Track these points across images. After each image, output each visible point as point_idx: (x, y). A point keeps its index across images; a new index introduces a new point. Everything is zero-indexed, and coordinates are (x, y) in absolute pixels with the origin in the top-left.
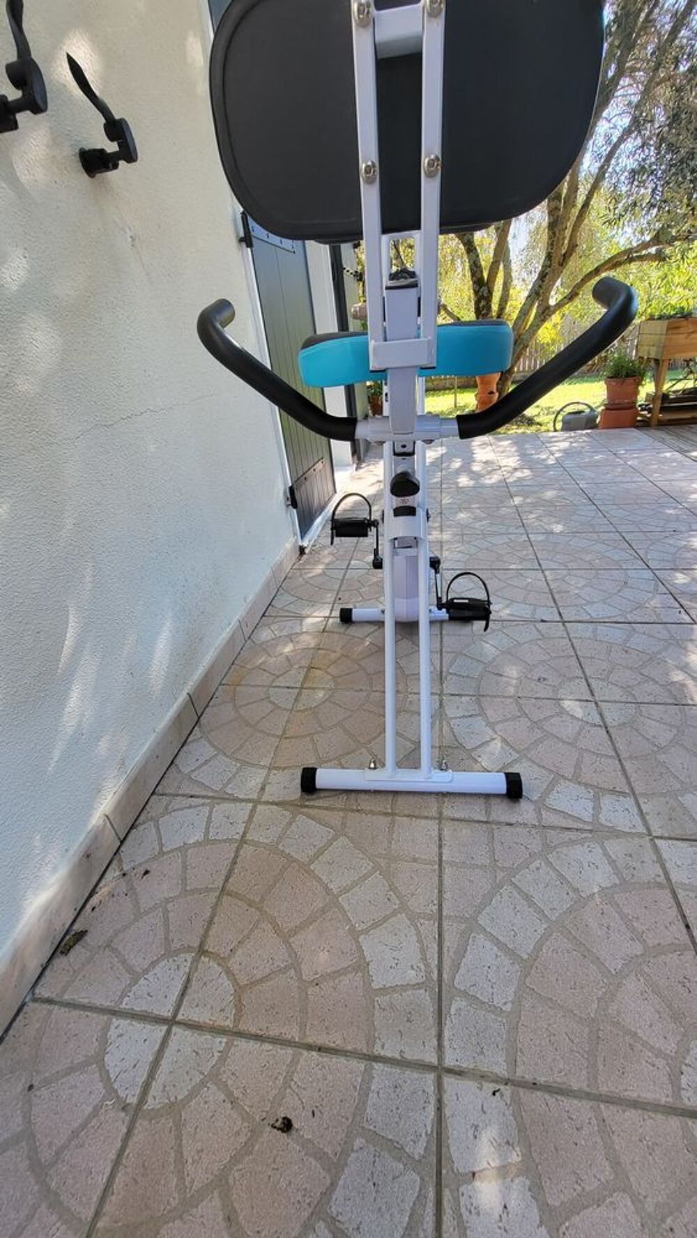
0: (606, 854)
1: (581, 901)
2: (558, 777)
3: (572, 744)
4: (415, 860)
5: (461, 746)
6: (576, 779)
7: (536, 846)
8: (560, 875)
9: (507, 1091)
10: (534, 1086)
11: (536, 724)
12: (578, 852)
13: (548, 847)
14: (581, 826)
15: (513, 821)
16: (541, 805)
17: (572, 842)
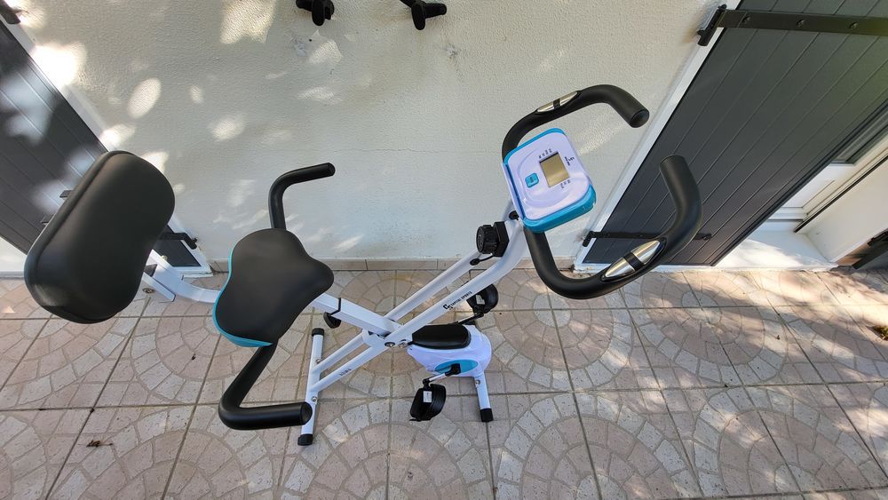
0: (264, 491)
1: (243, 470)
2: (317, 472)
3: (342, 487)
4: (274, 390)
5: (344, 411)
6: (314, 484)
7: (273, 451)
8: (257, 462)
9: (185, 428)
10: (184, 438)
11: (361, 463)
12: (268, 474)
13: (272, 457)
14: (283, 479)
15: (290, 440)
16: (298, 457)
17: (273, 472)
